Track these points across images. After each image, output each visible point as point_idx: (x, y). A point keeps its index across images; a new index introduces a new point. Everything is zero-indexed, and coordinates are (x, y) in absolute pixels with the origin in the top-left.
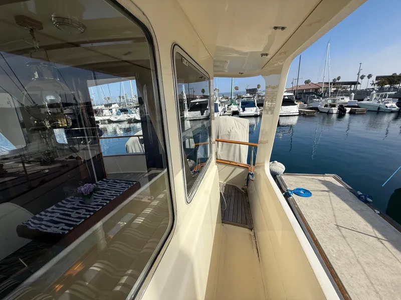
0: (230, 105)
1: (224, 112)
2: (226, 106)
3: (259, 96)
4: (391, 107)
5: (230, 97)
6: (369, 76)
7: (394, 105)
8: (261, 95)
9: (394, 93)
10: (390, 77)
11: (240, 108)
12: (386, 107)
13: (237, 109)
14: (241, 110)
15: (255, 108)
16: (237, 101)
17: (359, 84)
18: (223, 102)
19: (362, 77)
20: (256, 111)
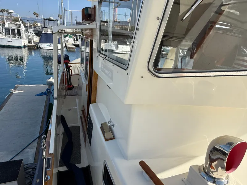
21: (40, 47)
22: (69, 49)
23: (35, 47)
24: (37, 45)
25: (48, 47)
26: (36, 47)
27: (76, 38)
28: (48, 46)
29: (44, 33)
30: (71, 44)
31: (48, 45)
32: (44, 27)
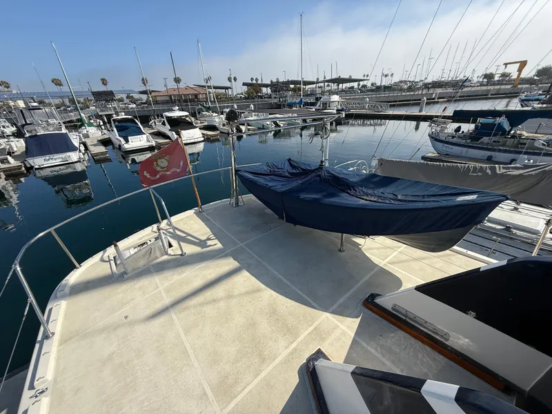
15: (144, 137)
20: (148, 141)
21: (32, 167)
22: (96, 156)
23: (20, 169)
24: (24, 164)
25: (49, 162)
26: (24, 169)
27: (101, 121)
28: (48, 160)
29: (29, 137)
30: (96, 142)
31: (47, 158)
32: (24, 123)
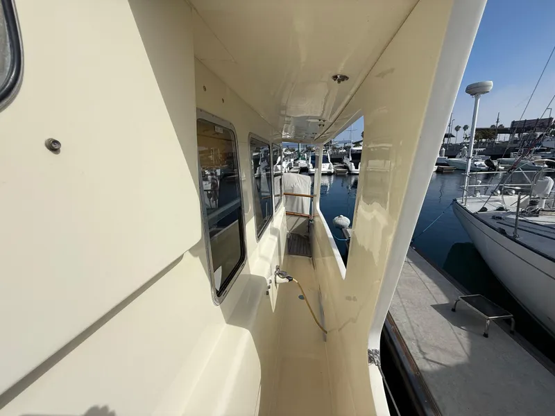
0: (298, 159)
1: (290, 169)
2: (292, 160)
3: (334, 148)
4: (481, 165)
5: (296, 149)
6: (466, 128)
7: (483, 163)
8: (337, 147)
9: (482, 149)
10: (488, 129)
11: (310, 163)
12: (475, 165)
13: (306, 165)
14: (311, 166)
15: (328, 164)
16: (306, 155)
17: (453, 136)
18: (288, 155)
19: (457, 129)
20: (329, 168)
